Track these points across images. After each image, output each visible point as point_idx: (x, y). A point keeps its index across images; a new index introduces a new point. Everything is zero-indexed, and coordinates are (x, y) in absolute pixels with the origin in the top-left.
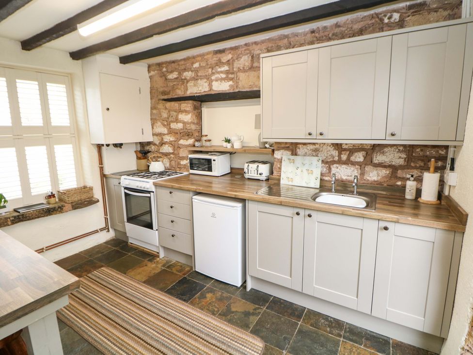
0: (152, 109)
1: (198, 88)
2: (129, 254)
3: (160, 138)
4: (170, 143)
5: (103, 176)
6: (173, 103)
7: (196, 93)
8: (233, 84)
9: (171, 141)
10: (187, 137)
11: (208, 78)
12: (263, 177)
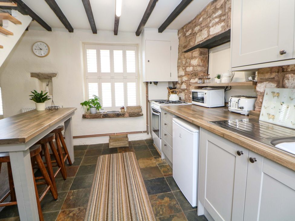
0: (178, 60)
1: (202, 37)
2: (150, 150)
3: (181, 79)
4: (185, 82)
5: (148, 101)
6: (188, 53)
7: (200, 41)
8: (224, 24)
9: (186, 80)
10: (195, 77)
11: (208, 27)
12: (245, 111)
